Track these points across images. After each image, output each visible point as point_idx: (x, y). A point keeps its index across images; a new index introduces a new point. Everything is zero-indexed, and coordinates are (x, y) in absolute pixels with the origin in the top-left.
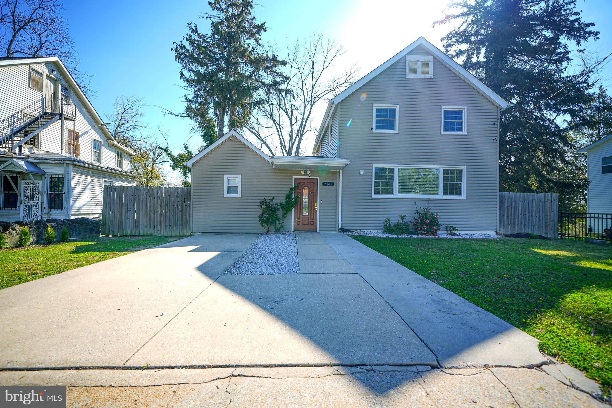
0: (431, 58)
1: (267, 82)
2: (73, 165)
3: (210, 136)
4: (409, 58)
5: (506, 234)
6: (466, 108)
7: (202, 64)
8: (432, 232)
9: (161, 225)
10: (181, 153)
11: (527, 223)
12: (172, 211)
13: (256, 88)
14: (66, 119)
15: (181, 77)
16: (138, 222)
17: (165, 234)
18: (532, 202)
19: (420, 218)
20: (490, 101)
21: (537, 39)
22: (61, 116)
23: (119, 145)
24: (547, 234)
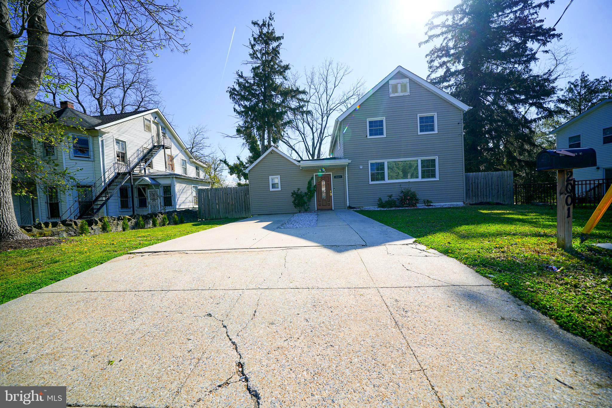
0: (407, 80)
1: (293, 107)
2: (176, 177)
3: (255, 149)
4: (391, 82)
5: (472, 203)
6: (436, 114)
7: (247, 99)
8: (412, 205)
9: (232, 211)
10: (235, 162)
11: (488, 195)
12: (238, 202)
13: (286, 112)
14: (167, 148)
15: (234, 111)
16: (219, 210)
17: (236, 217)
18: (492, 178)
19: (404, 196)
20: (455, 107)
21: (508, 45)
22: (164, 147)
23: (197, 162)
24: (505, 201)
